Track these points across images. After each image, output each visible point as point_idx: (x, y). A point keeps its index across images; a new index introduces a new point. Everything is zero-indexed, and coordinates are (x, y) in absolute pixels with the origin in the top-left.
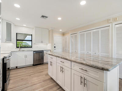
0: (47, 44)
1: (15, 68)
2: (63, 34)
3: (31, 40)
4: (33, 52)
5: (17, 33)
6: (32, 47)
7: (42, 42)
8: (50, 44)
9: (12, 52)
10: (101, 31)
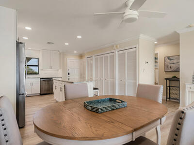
2: (81, 56)
3: (37, 65)
6: (38, 74)
7: (51, 68)
10: (110, 56)
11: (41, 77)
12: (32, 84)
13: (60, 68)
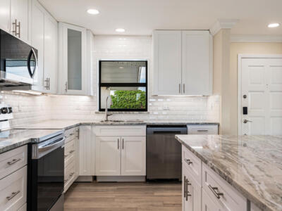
0: (205, 97)
1: (91, 180)
3: (144, 82)
4: (145, 127)
5: (100, 62)
6: (146, 110)
7: (182, 89)
8: (217, 96)
9: (81, 124)
11: (151, 122)
12: (121, 144)
13: (213, 93)
